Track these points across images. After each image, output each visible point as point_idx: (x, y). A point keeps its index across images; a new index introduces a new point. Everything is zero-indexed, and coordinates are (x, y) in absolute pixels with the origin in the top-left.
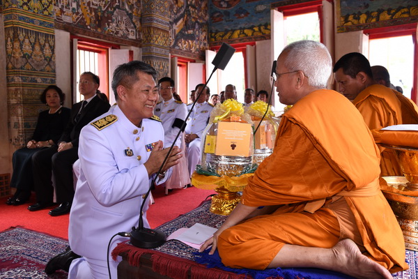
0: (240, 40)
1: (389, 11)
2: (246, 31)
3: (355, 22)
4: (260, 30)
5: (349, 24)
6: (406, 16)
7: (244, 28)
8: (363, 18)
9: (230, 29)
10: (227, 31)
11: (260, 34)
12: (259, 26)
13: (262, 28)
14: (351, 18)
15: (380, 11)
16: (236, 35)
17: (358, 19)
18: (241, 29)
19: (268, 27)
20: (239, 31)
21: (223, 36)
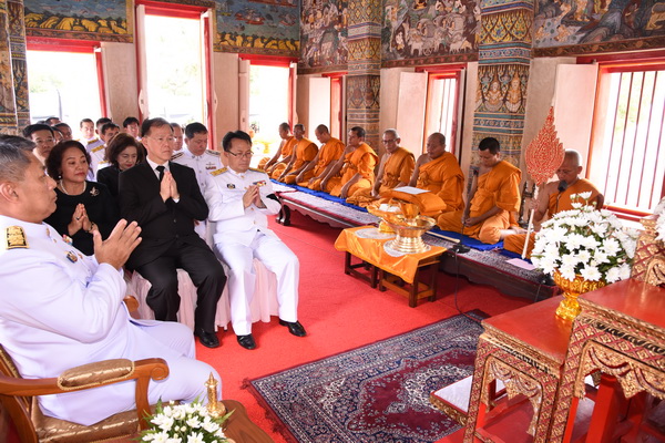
0: (76, 35)
1: (262, 38)
2: (84, 22)
3: (232, 42)
4: (109, 26)
5: (226, 43)
6: (275, 47)
7: (82, 18)
8: (239, 40)
9: (53, 12)
10: (47, 16)
11: (109, 32)
12: (109, 20)
13: (113, 23)
14: (227, 37)
15: (255, 37)
16: (66, 24)
17: (235, 40)
18: (75, 16)
19: (123, 25)
20: (72, 20)
21: (40, 22)
